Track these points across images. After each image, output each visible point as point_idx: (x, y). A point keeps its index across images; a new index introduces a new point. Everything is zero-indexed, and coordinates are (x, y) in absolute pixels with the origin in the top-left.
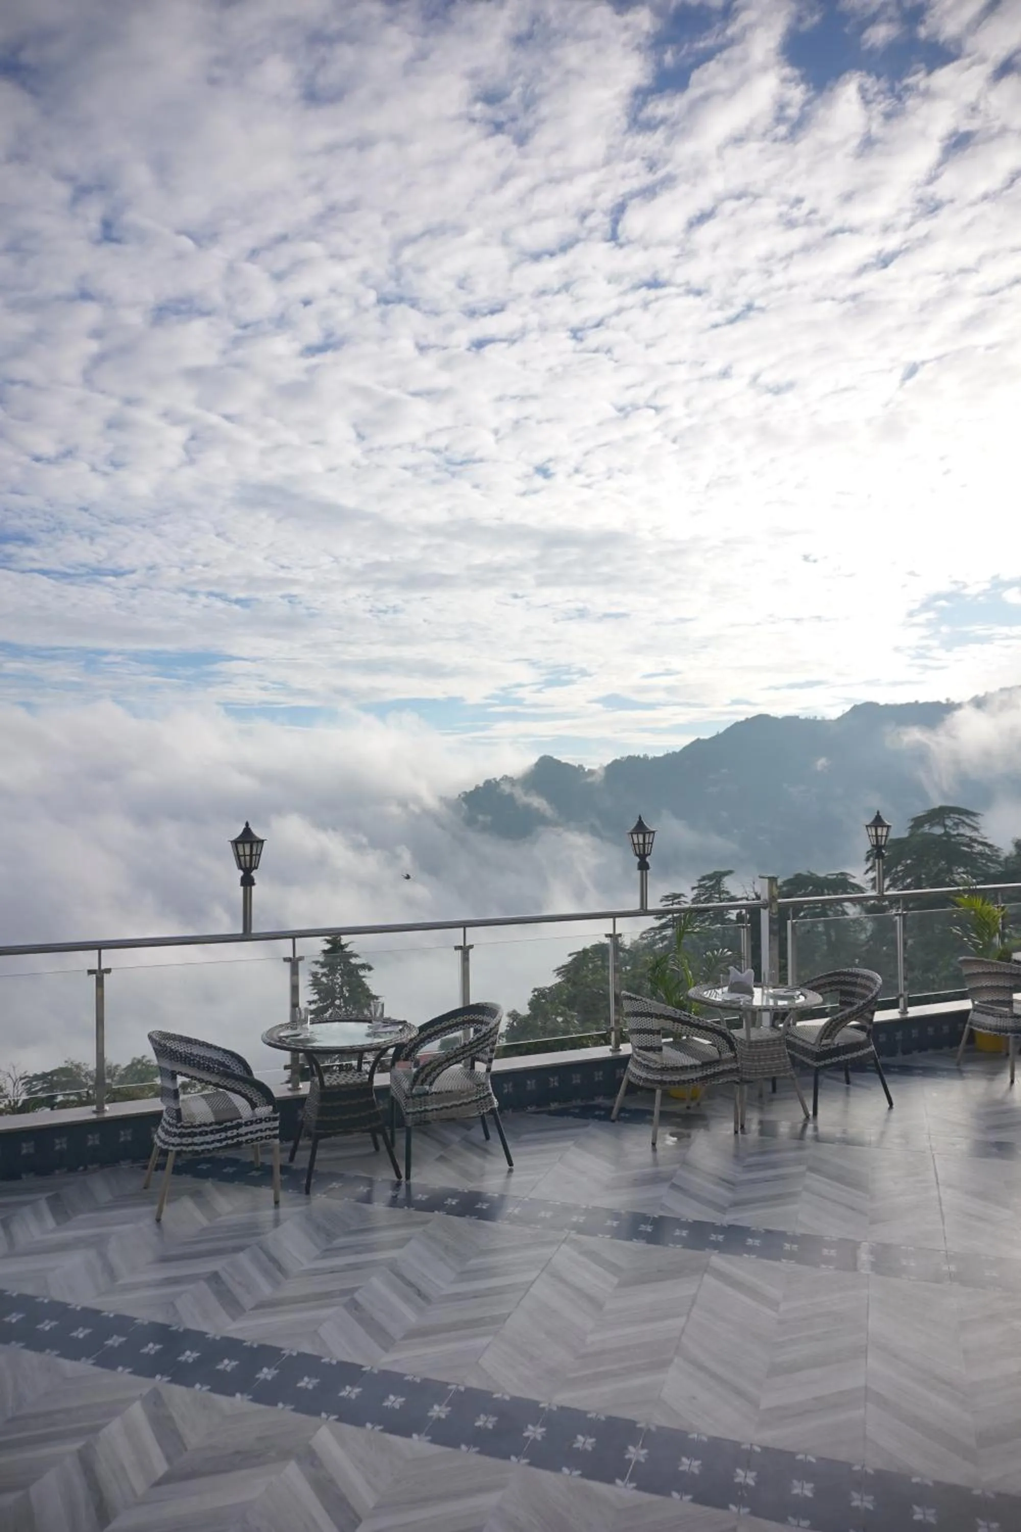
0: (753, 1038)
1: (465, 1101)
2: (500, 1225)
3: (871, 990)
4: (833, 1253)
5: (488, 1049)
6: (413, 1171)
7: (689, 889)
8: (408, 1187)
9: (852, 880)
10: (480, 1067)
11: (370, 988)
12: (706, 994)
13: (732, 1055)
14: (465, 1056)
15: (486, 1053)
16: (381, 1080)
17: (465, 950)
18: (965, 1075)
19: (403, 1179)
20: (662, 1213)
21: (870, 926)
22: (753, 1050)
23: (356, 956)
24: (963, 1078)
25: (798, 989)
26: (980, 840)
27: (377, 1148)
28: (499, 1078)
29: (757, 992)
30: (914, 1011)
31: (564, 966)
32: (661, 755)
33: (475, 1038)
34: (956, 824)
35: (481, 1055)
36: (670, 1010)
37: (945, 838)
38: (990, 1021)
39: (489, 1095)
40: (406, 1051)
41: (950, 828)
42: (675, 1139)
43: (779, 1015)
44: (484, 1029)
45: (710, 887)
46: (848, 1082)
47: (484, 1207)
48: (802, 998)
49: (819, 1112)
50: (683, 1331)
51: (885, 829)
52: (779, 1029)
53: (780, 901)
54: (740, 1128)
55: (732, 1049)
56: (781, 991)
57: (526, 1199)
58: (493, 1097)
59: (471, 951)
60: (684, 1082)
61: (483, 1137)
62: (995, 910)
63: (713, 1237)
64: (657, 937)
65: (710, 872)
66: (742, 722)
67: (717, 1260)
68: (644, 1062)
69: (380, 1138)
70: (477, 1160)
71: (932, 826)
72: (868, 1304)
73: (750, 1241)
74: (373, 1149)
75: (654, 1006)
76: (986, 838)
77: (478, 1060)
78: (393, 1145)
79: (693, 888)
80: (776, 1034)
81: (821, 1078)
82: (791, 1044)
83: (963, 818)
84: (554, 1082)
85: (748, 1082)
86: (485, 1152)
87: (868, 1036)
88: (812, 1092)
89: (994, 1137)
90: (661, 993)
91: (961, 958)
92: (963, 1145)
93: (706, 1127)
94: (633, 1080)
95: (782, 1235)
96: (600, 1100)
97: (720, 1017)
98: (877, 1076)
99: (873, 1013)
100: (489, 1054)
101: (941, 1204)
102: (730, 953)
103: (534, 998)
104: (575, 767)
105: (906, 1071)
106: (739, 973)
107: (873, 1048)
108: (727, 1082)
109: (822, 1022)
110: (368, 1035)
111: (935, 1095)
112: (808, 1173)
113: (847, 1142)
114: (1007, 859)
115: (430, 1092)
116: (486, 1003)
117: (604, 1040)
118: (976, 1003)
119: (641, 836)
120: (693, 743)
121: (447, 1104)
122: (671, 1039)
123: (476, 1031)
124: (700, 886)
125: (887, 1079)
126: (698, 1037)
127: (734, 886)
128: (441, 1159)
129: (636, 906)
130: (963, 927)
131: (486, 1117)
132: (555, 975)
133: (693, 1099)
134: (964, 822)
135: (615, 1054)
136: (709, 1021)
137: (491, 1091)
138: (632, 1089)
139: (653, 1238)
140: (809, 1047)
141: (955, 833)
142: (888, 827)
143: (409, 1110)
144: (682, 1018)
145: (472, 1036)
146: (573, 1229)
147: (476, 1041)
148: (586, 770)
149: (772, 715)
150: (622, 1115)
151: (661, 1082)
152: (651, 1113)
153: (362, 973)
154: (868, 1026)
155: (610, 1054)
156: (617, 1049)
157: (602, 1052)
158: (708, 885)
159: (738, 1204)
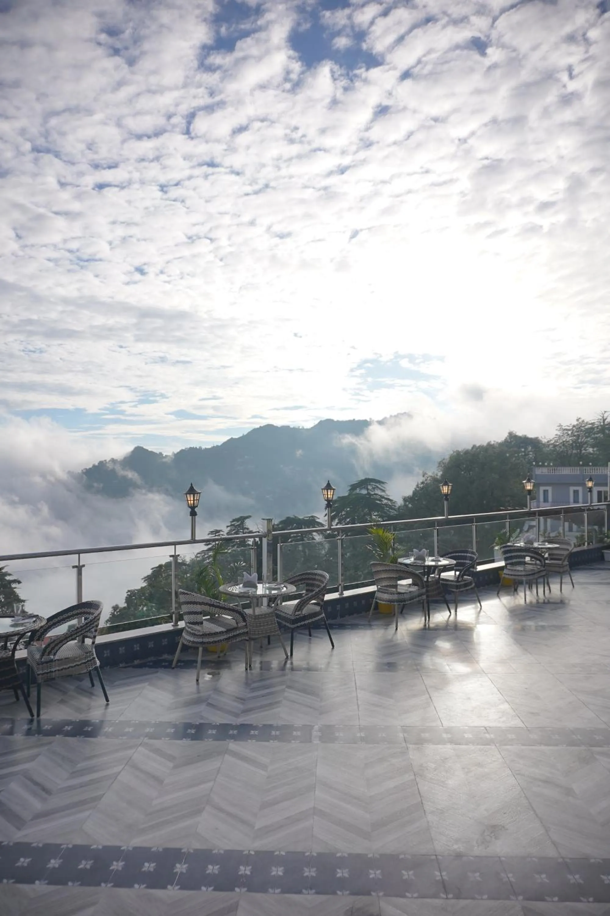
0: (257, 613)
1: (78, 663)
2: (100, 739)
3: (323, 582)
4: (299, 733)
5: (93, 630)
6: (42, 711)
7: (226, 527)
8: (39, 722)
9: (317, 520)
10: (88, 641)
11: (19, 595)
12: (230, 589)
13: (244, 624)
14: (78, 635)
15: (92, 632)
16: (21, 654)
17: (79, 568)
18: (373, 627)
19: (35, 717)
20: (202, 721)
21: (327, 546)
22: (257, 620)
23: (10, 575)
24: (371, 629)
25: (282, 583)
26: (386, 497)
27: (18, 699)
28: (100, 648)
29: (260, 586)
30: (347, 593)
31: (148, 576)
32: (209, 447)
33: (85, 624)
34: (374, 488)
35: (89, 634)
36: (207, 599)
37: (368, 496)
38: (386, 596)
39: (94, 658)
40: (39, 634)
41: (371, 490)
42: (211, 676)
43: (272, 599)
44: (91, 617)
45: (237, 526)
46: (310, 635)
47: (89, 729)
48: (285, 589)
49: (294, 653)
50: (211, 790)
51: (332, 491)
52: (272, 607)
53: (273, 533)
54: (249, 667)
55: (245, 620)
56: (273, 585)
57: (117, 722)
58: (97, 659)
59: (83, 569)
60: (215, 642)
61: (90, 685)
62: (389, 535)
63: (231, 732)
64: (206, 556)
65: (237, 516)
66: (257, 429)
67: (232, 745)
68: (192, 631)
69: (19, 692)
70: (85, 700)
71: (361, 489)
72: (317, 760)
73: (252, 732)
74: (15, 700)
75: (198, 597)
76: (389, 496)
77: (87, 637)
78: (29, 696)
79: (228, 527)
80: (270, 610)
81: (295, 634)
82: (278, 615)
83: (377, 485)
84: (137, 647)
85: (254, 639)
86: (91, 694)
87: (321, 608)
88: (289, 642)
89: (386, 660)
90: (203, 590)
91: (372, 562)
92: (370, 666)
93: (229, 668)
94: (185, 643)
95: (271, 726)
96: (165, 656)
97: (238, 602)
98: (326, 631)
99: (324, 596)
100: (94, 633)
101: (357, 700)
102: (244, 564)
103: (128, 596)
104: (156, 454)
105: (342, 627)
106: (249, 576)
107: (323, 615)
108: (242, 640)
109: (296, 602)
110: (12, 626)
111: (356, 639)
112: (287, 689)
113: (309, 669)
114: (399, 507)
115: (54, 660)
116: (92, 601)
117: (168, 620)
118: (379, 587)
119: (192, 496)
120: (229, 441)
121: (65, 667)
122: (209, 617)
123: (85, 619)
124: (231, 525)
125: (330, 631)
126: (225, 614)
127: (250, 524)
128: (62, 702)
129: (189, 538)
130: (374, 546)
131: (92, 672)
132: (143, 581)
133: (221, 652)
134: (377, 487)
135: (175, 628)
136: (231, 605)
137: (95, 656)
138: (185, 648)
139: (194, 737)
140: (289, 617)
141: (373, 493)
142: (334, 489)
143: (38, 673)
144: (215, 604)
145: (83, 622)
146: (146, 737)
147: (84, 625)
148: (164, 455)
149: (275, 425)
150: (179, 664)
151: (203, 643)
152: (196, 662)
153: (13, 586)
154: (322, 603)
155: (172, 628)
156: (176, 624)
157: (167, 627)
158: (236, 524)
159: (246, 711)
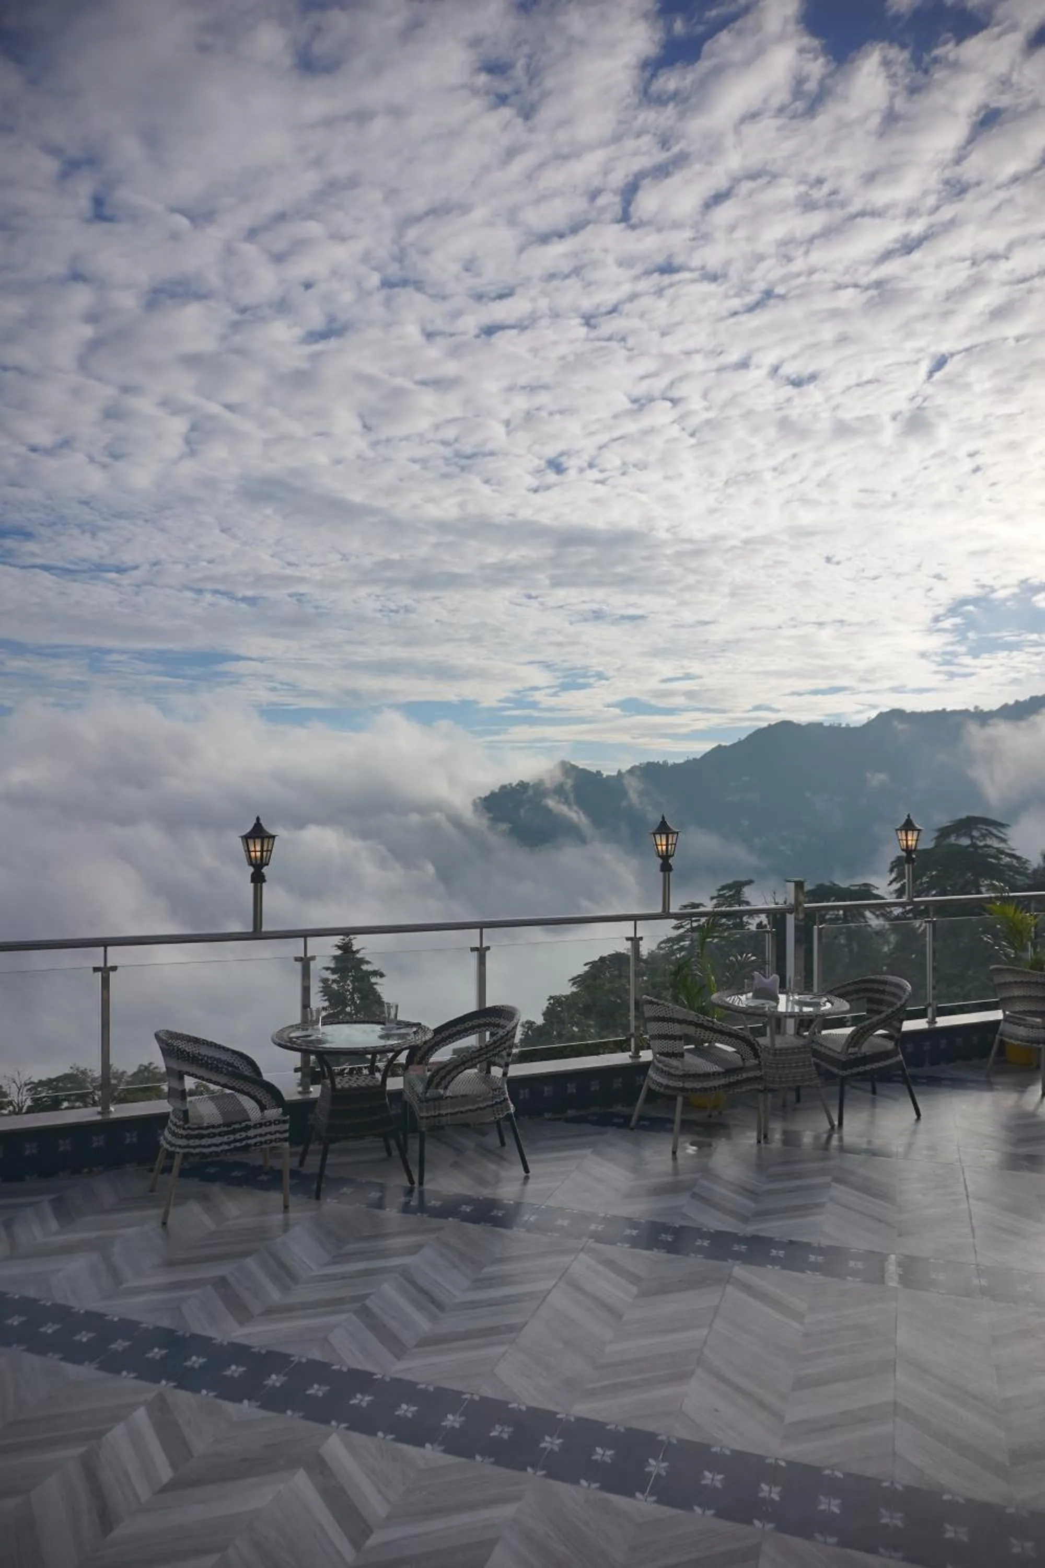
0: (778, 1046)
1: (481, 1105)
2: (517, 1232)
3: (900, 998)
4: (860, 1265)
5: (504, 1053)
6: (427, 1177)
7: (709, 898)
8: (421, 1193)
9: (875, 892)
10: (496, 1072)
11: (382, 995)
12: (729, 1000)
13: (757, 1062)
14: (481, 1059)
15: (502, 1057)
16: (395, 1084)
17: (481, 952)
18: (995, 1087)
19: (416, 1185)
20: (684, 1223)
21: (893, 938)
22: (778, 1058)
23: (368, 963)
24: (992, 1092)
25: (824, 996)
26: (1009, 852)
27: (389, 1154)
28: (516, 1084)
29: (782, 998)
30: (943, 1021)
31: (579, 976)
32: (678, 759)
33: (492, 1041)
34: (984, 836)
35: (497, 1060)
36: (692, 1015)
37: (972, 849)
38: (1022, 1031)
39: (505, 1099)
40: (420, 1053)
41: (977, 839)
42: (694, 1148)
43: (804, 1022)
44: (501, 1032)
45: (728, 897)
46: (874, 1092)
47: (500, 1215)
48: (829, 1005)
49: (845, 1122)
50: (705, 1342)
51: (916, 833)
52: (805, 1037)
53: (806, 905)
54: (764, 1137)
55: (756, 1056)
56: (807, 998)
57: (543, 1207)
58: (509, 1102)
59: (488, 953)
60: (705, 1090)
61: (498, 1143)
62: (1029, 918)
63: (736, 1248)
64: (675, 947)
65: (728, 881)
66: (764, 729)
67: (739, 1271)
68: (665, 1068)
69: (392, 1143)
70: (493, 1167)
71: (958, 837)
72: (896, 1318)
73: (774, 1252)
74: (386, 1155)
75: (676, 1010)
76: (1014, 850)
77: (495, 1064)
78: (406, 1151)
79: (712, 898)
80: (800, 1042)
81: (847, 1088)
82: (816, 1051)
83: (991, 829)
84: (572, 1088)
85: (772, 1091)
86: (500, 1158)
87: (896, 1045)
88: (837, 1102)
89: (1024, 1150)
90: (682, 997)
91: (992, 967)
92: (992, 1160)
93: (729, 1137)
94: (654, 1087)
95: (808, 1245)
96: (619, 1108)
97: (744, 1024)
98: (905, 1087)
99: (901, 1022)
100: (506, 1058)
101: (971, 1218)
102: (754, 958)
103: (550, 1006)
104: (592, 773)
105: (935, 1082)
106: (763, 978)
107: (901, 1057)
108: (751, 1090)
109: (848, 1031)
110: (381, 1037)
111: (964, 1107)
112: (834, 1184)
113: (873, 1153)
114: (1035, 871)
115: (445, 1096)
116: (503, 1006)
117: (621, 1047)
118: (1007, 1013)
119: (664, 837)
120: (714, 750)
121: (462, 1109)
122: (693, 1046)
123: (492, 1035)
124: (719, 896)
125: (914, 1089)
126: (722, 1043)
128: (456, 1165)
129: (658, 910)
130: (995, 936)
131: (502, 1123)
132: (570, 984)
133: (715, 1107)
134: (991, 833)
135: (634, 1061)
136: (734, 1027)
137: (507, 1096)
138: (652, 1096)
139: (673, 1248)
140: (836, 1055)
141: (982, 844)
142: (919, 830)
143: (422, 1115)
144: (705, 1023)
145: (488, 1039)
146: (591, 1237)
147: (491, 1045)
148: (604, 776)
149: (795, 721)
150: (642, 1123)
151: (683, 1090)
152: (672, 1121)
153: (373, 980)
154: (896, 1035)
155: (629, 1061)
156: (636, 1055)
157: (621, 1058)
158: (727, 895)
159: (761, 1215)
